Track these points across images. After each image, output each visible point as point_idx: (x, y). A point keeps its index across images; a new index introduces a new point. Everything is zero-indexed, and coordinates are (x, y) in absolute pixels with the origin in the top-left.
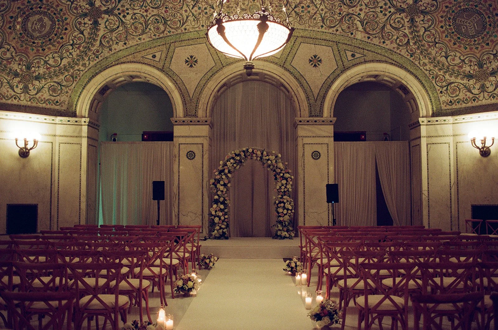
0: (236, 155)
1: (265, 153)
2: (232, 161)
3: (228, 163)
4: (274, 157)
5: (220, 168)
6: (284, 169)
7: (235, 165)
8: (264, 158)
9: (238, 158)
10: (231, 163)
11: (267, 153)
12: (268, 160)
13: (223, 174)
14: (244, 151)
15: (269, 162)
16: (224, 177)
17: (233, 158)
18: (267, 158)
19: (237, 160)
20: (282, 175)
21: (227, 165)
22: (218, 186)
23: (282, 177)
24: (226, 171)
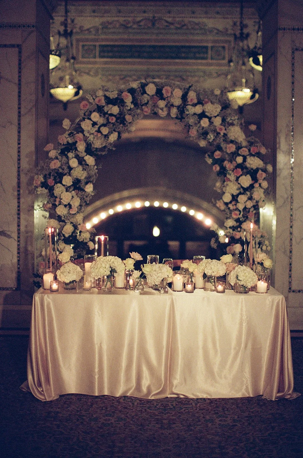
0: (109, 101)
1: (192, 95)
2: (95, 117)
3: (86, 125)
4: (219, 108)
5: (64, 139)
6: (244, 144)
7: (105, 131)
8: (191, 110)
9: (115, 110)
10: (94, 124)
11: (198, 95)
12: (203, 115)
13: (71, 155)
14: (132, 91)
15: (205, 123)
16: (74, 163)
17: (100, 109)
18: (198, 109)
19: (111, 115)
20: (240, 160)
21: (82, 131)
22: (59, 189)
23: (241, 166)
24: (81, 147)
